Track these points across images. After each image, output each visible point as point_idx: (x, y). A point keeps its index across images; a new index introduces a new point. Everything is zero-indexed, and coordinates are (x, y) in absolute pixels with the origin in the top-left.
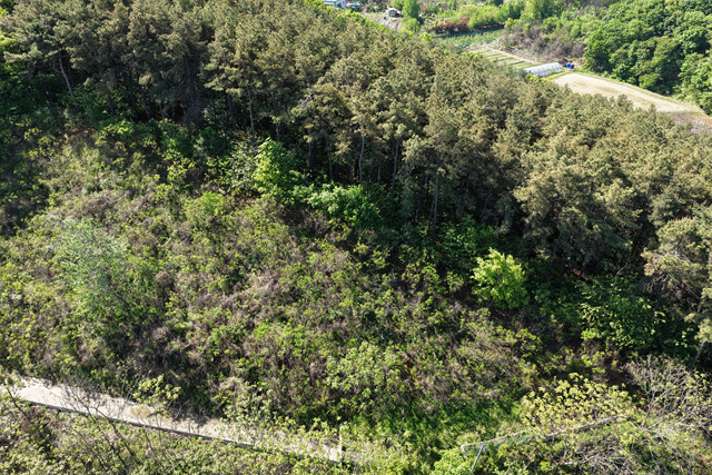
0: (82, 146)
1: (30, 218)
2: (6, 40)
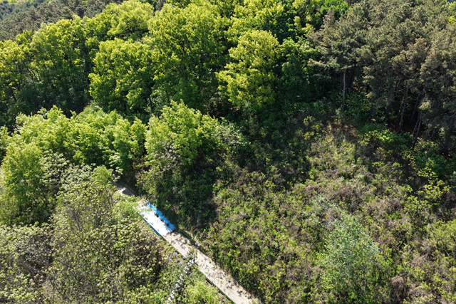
0: (343, 138)
2: (311, 50)
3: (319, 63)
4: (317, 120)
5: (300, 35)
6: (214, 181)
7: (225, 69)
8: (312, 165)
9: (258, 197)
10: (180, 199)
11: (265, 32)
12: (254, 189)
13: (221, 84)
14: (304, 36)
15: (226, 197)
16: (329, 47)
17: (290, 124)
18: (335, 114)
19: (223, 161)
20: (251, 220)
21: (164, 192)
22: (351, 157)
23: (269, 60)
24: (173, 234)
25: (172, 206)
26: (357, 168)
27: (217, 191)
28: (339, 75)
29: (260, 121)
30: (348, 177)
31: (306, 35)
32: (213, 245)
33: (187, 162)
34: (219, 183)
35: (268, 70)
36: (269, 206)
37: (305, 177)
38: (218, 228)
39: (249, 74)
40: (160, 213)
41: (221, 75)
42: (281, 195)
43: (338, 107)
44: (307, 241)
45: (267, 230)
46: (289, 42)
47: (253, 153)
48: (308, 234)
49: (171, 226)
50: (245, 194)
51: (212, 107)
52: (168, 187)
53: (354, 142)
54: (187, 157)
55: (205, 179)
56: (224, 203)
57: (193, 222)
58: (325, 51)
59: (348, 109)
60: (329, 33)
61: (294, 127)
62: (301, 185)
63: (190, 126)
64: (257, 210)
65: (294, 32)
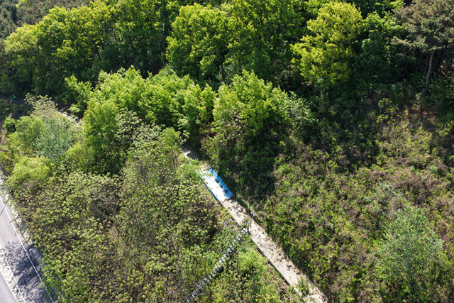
0: (419, 125)
1: (359, 166)
2: (397, 27)
3: (404, 42)
4: (394, 103)
5: (387, 10)
6: (276, 154)
7: (301, 42)
8: (381, 150)
9: (319, 176)
10: (241, 169)
11: (349, 5)
12: (316, 167)
13: (295, 57)
14: (391, 12)
15: (287, 172)
16: (418, 24)
17: (363, 104)
18: (414, 98)
19: (288, 135)
20: (309, 198)
21: (226, 159)
22: (425, 146)
23: (349, 35)
24: (230, 201)
25: (232, 174)
26: (431, 159)
27: (278, 165)
28: (426, 56)
29: (331, 99)
30: (419, 166)
31: (394, 11)
32: (268, 217)
33: (252, 133)
34: (281, 157)
35: (346, 45)
36: (329, 187)
37: (371, 162)
38: (275, 201)
39: (325, 49)
40: (220, 180)
41: (296, 48)
42: (343, 177)
43: (419, 91)
44: (365, 227)
45: (324, 210)
46: (374, 17)
47: (319, 131)
48: (367, 221)
49: (230, 193)
50: (305, 171)
51: (283, 80)
52: (230, 156)
53: (431, 131)
54: (252, 128)
55: (267, 151)
56: (284, 177)
57: (251, 193)
58: (412, 29)
59: (429, 95)
60: (420, 9)
61: (367, 108)
62: (366, 169)
63: (258, 97)
64: (317, 188)
65: (381, 6)
